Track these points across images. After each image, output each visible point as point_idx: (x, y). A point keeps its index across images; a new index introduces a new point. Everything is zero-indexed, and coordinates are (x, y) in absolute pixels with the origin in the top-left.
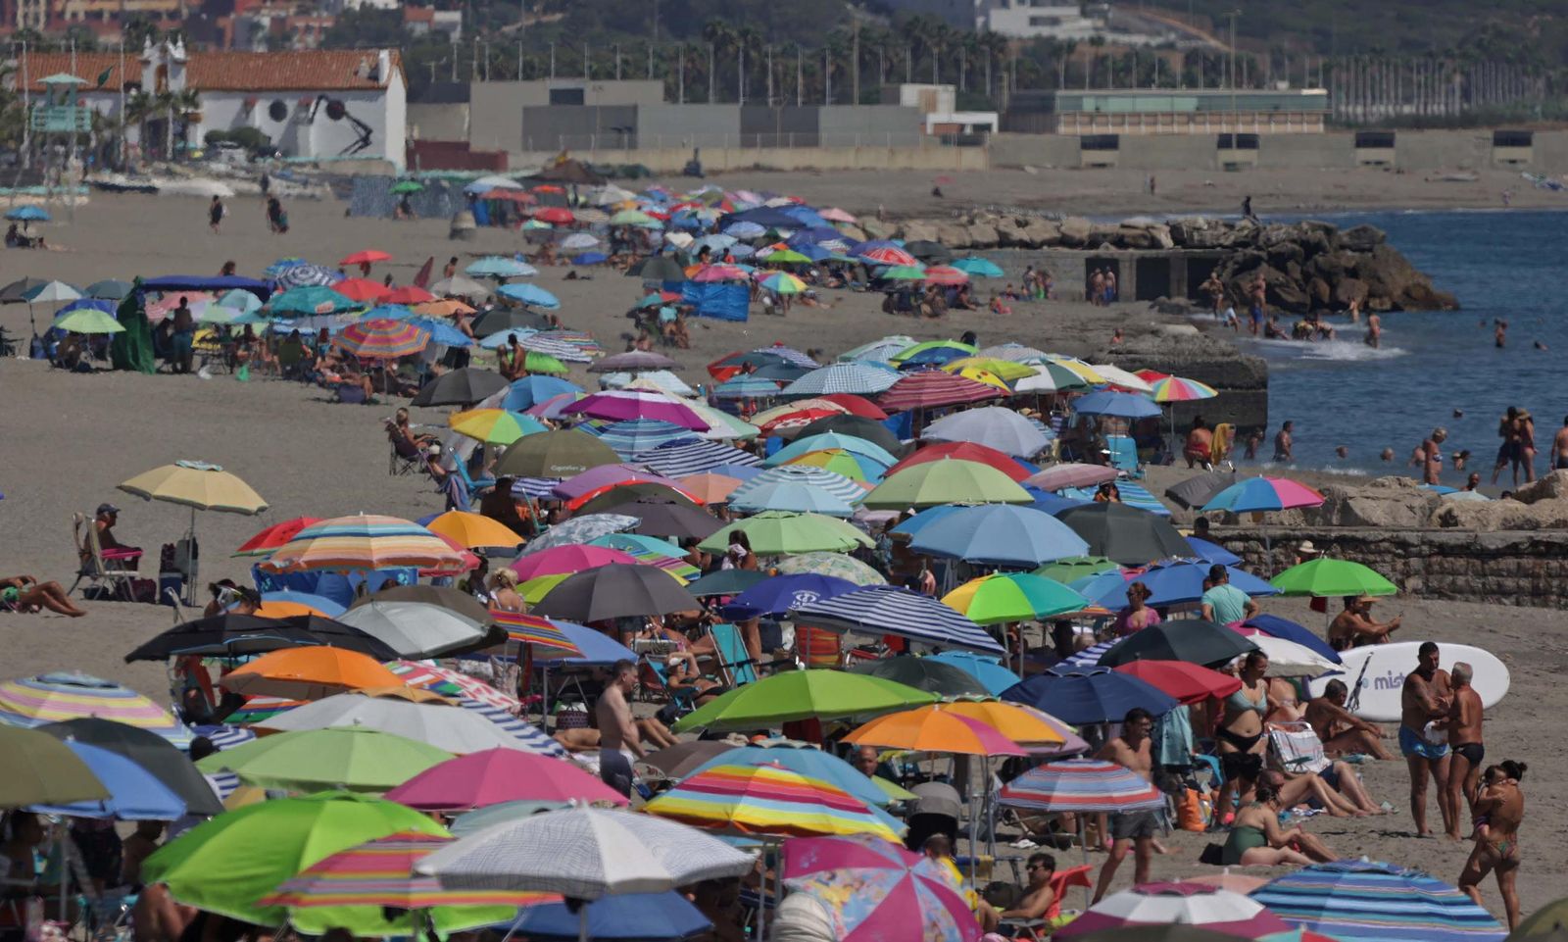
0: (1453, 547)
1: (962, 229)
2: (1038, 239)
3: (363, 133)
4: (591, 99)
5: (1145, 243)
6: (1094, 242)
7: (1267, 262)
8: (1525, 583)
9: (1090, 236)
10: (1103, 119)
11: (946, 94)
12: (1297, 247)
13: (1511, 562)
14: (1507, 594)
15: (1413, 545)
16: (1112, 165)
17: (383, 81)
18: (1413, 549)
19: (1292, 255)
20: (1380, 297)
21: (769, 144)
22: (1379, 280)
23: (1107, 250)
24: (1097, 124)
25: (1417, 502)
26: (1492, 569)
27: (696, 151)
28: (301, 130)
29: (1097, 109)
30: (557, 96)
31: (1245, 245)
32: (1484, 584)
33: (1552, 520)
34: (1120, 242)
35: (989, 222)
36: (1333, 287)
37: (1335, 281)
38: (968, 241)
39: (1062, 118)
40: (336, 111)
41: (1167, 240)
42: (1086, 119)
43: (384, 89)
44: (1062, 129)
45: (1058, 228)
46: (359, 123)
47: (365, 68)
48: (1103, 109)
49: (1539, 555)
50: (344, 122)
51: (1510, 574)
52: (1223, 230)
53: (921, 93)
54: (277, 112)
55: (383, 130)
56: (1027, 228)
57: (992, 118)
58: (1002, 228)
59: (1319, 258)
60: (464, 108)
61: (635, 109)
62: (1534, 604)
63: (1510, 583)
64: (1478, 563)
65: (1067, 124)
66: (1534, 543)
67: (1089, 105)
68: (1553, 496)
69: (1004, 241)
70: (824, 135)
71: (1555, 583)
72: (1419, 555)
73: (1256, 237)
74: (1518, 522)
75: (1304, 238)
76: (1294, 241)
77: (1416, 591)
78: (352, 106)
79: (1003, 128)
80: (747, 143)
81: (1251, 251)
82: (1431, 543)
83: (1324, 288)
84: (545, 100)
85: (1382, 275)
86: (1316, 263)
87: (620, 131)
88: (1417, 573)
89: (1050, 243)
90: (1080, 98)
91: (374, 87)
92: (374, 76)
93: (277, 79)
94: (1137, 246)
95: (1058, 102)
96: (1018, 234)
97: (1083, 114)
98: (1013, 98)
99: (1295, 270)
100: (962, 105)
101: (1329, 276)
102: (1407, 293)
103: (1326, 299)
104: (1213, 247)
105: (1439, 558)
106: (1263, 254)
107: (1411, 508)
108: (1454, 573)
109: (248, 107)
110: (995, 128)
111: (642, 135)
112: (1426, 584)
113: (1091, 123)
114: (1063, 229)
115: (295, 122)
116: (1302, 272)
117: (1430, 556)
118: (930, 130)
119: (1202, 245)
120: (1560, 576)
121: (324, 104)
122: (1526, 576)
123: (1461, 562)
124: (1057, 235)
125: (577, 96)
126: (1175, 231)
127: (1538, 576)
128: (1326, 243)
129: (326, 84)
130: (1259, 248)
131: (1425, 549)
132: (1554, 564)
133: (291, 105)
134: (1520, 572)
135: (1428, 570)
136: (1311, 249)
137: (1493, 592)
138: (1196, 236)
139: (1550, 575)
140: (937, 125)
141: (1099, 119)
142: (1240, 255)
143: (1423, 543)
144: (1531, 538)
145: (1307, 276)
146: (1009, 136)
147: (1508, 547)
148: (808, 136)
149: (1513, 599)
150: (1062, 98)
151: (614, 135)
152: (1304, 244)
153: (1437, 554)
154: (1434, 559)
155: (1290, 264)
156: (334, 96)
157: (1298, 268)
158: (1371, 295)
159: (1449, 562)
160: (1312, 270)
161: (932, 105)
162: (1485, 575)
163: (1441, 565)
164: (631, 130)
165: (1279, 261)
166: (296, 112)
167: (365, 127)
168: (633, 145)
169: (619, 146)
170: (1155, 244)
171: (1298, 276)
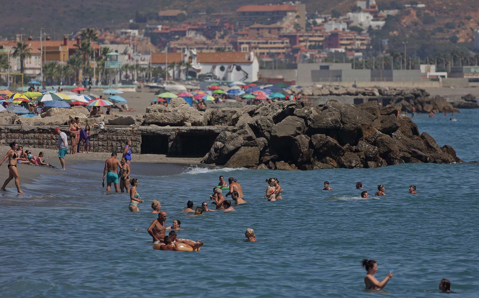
0: (14, 130)
1: (319, 91)
2: (341, 93)
3: (246, 75)
4: (331, 68)
5: (371, 94)
6: (357, 94)
7: (404, 99)
8: (36, 141)
9: (356, 92)
10: (477, 74)
11: (433, 67)
12: (412, 95)
13: (32, 135)
14: (31, 144)
15: (3, 130)
16: (477, 87)
17: (251, 60)
18: (3, 131)
19: (411, 98)
20: (436, 109)
21: (379, 80)
22: (436, 105)
23: (360, 96)
24: (475, 75)
25: (8, 117)
26: (26, 137)
27: (355, 82)
28: (229, 74)
29: (475, 71)
30: (322, 67)
31: (399, 95)
32: (24, 141)
33: (48, 123)
34: (364, 94)
35: (327, 88)
36: (423, 107)
37: (423, 105)
38: (321, 93)
39: (465, 74)
40: (239, 69)
41: (377, 94)
42: (472, 74)
43: (252, 63)
44: (465, 77)
45: (346, 90)
46: (245, 72)
47: (247, 57)
48: (477, 71)
49: (40, 133)
50: (241, 72)
51: (32, 138)
52: (393, 90)
53: (426, 67)
54: (222, 69)
55: (251, 74)
56: (338, 90)
57: (445, 74)
58: (331, 90)
59: (419, 98)
60: (296, 71)
61: (341, 71)
62: (39, 147)
63: (32, 141)
64: (22, 135)
65: (466, 75)
66: (39, 129)
67: (473, 70)
68: (50, 116)
69: (331, 94)
70: (394, 78)
71: (45, 141)
72: (4, 132)
73: (401, 93)
74: (39, 123)
75: (415, 92)
76: (412, 94)
77: (3, 143)
78: (243, 67)
79: (449, 76)
80: (372, 80)
81: (400, 96)
82: (8, 129)
83: (420, 107)
84: (318, 68)
85: (437, 103)
86: (418, 100)
87: (337, 77)
88: (4, 138)
89: (344, 94)
90: (470, 68)
91: (249, 62)
92: (249, 59)
93: (222, 60)
94: (369, 95)
95: (464, 70)
96: (335, 92)
97: (471, 73)
98: (452, 68)
99: (412, 102)
100: (437, 71)
101: (422, 104)
102: (444, 109)
103: (421, 110)
104: (390, 95)
105: (10, 134)
106: (403, 97)
107: (6, 119)
108: (15, 138)
109: (214, 68)
110: (446, 77)
111: (343, 77)
112: (6, 141)
113: (473, 75)
114: (348, 90)
115: (227, 72)
116: (414, 102)
117: (8, 133)
118: (428, 77)
119: (387, 95)
120: (47, 139)
121: (235, 67)
122: (37, 139)
123: (17, 135)
124: (346, 92)
125: (327, 67)
126: (380, 91)
127: (40, 139)
128: (421, 94)
129: (236, 61)
130: (402, 96)
131: (6, 130)
132: (45, 135)
133: (226, 67)
134: (35, 138)
135: (7, 137)
136: (416, 96)
137: (27, 144)
138: (385, 92)
139: (44, 139)
140: (430, 76)
141: (476, 74)
142: (397, 98)
143: (6, 129)
144: (38, 127)
145: (415, 104)
146: (450, 79)
147: (31, 130)
148: (390, 78)
149: (33, 146)
150: (465, 68)
151: (336, 78)
152: (415, 94)
153: (10, 132)
154: (9, 134)
155: (411, 100)
156: (238, 65)
157: (413, 101)
158: (434, 109)
159: (13, 135)
160: (417, 102)
161: (429, 70)
162: (24, 139)
163: (11, 135)
164: (340, 76)
165: (408, 99)
166: (227, 70)
167: (246, 73)
168: (341, 81)
169: (336, 81)
170: (374, 94)
171: (413, 103)
